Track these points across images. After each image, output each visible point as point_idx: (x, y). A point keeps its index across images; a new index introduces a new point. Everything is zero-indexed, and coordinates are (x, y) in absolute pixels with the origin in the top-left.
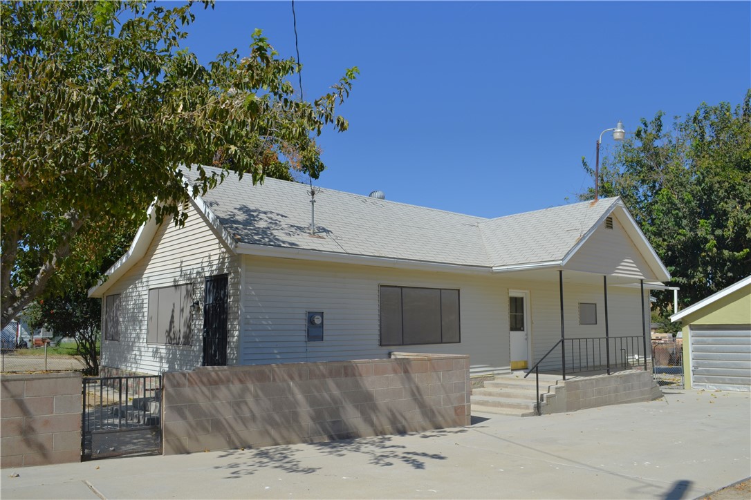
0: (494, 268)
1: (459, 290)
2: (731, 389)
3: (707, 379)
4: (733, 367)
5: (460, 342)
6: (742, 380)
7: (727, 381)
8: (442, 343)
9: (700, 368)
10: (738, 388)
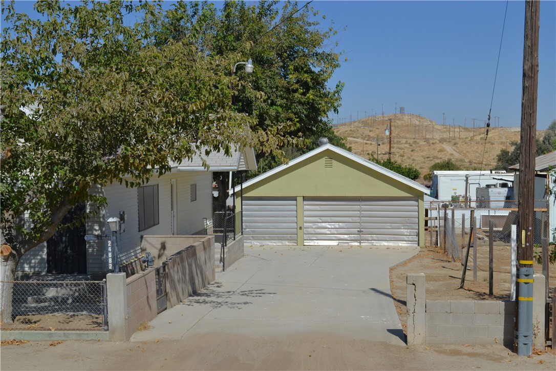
0: (179, 168)
1: (158, 185)
2: (270, 244)
3: (253, 237)
4: (272, 227)
5: (159, 223)
6: (278, 237)
7: (267, 238)
8: (154, 225)
9: (247, 230)
10: (274, 243)
